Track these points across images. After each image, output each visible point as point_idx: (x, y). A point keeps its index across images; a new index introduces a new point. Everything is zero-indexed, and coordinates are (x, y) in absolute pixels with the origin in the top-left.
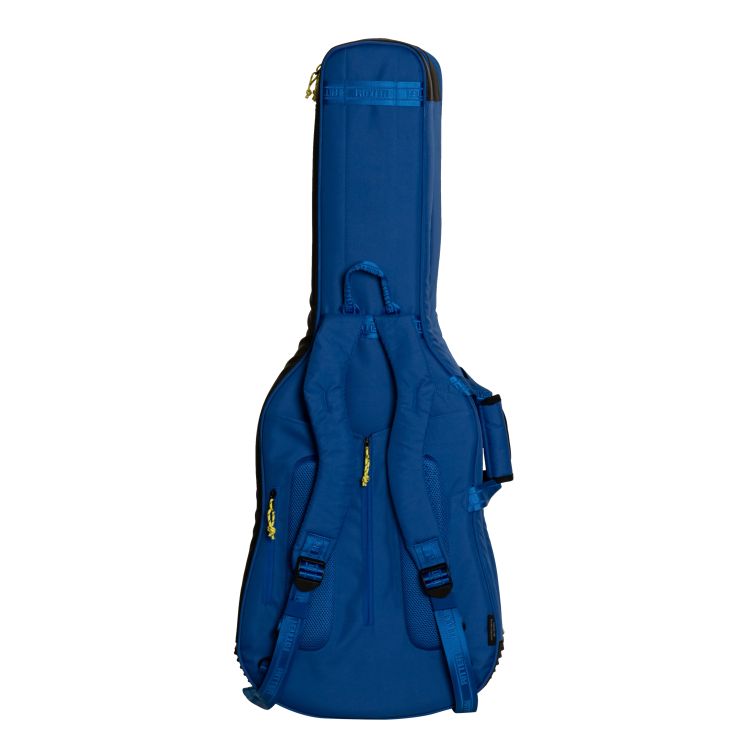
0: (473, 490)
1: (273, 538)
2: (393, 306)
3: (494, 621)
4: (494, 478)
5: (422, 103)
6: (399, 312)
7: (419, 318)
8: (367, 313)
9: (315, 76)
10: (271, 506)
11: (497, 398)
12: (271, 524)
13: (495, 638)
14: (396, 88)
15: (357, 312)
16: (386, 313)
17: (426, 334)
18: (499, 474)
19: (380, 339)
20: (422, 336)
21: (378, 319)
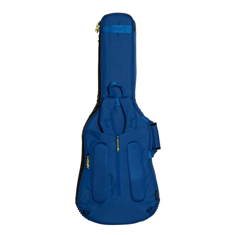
0: (149, 152)
1: (88, 168)
2: (125, 95)
3: (157, 192)
4: (155, 148)
5: (133, 32)
6: (126, 97)
7: (132, 99)
8: (117, 97)
9: (98, 25)
10: (88, 158)
11: (156, 124)
12: (88, 164)
13: (158, 198)
14: (125, 27)
15: (114, 97)
16: (122, 97)
17: (135, 104)
18: (156, 147)
19: (121, 105)
20: (134, 104)
21: (120, 99)
